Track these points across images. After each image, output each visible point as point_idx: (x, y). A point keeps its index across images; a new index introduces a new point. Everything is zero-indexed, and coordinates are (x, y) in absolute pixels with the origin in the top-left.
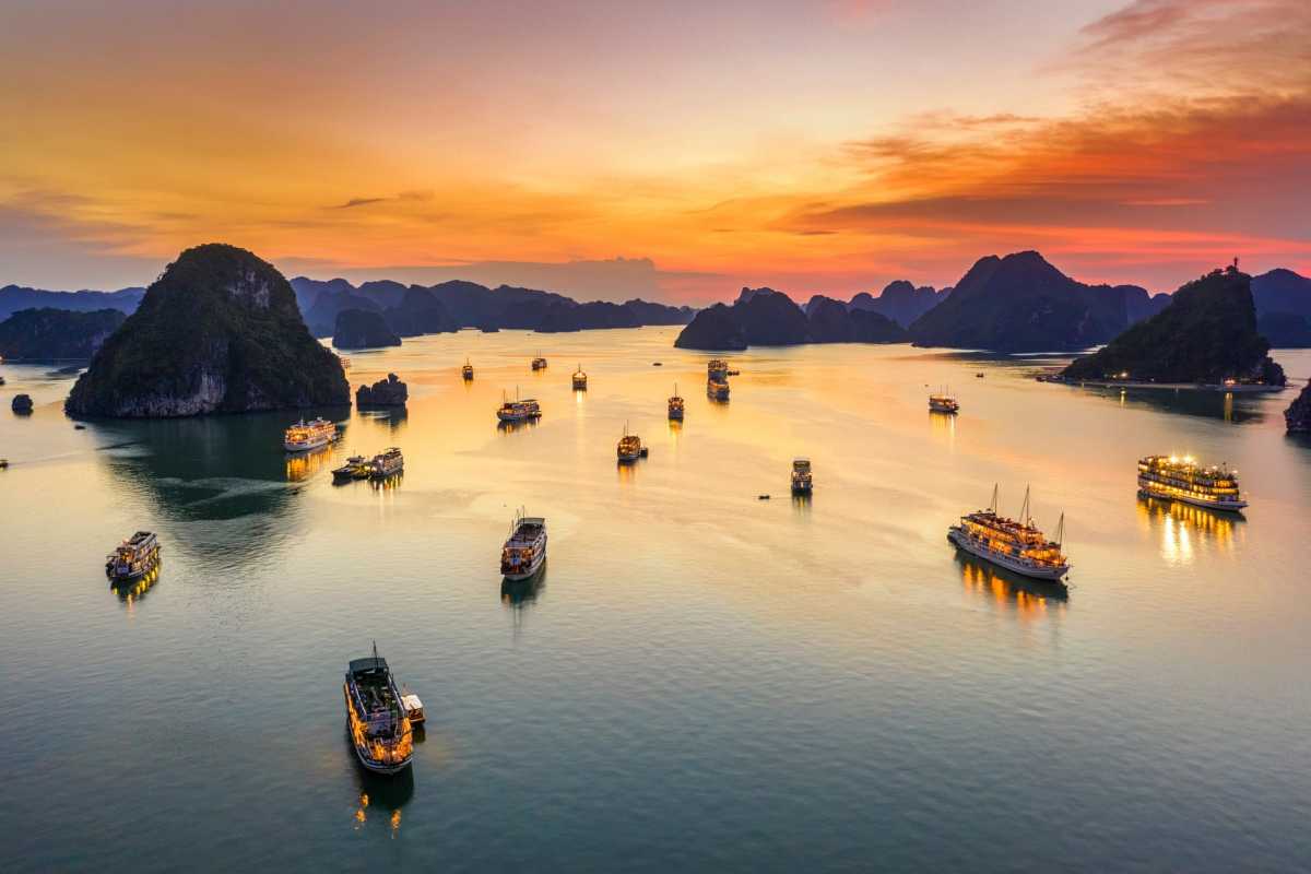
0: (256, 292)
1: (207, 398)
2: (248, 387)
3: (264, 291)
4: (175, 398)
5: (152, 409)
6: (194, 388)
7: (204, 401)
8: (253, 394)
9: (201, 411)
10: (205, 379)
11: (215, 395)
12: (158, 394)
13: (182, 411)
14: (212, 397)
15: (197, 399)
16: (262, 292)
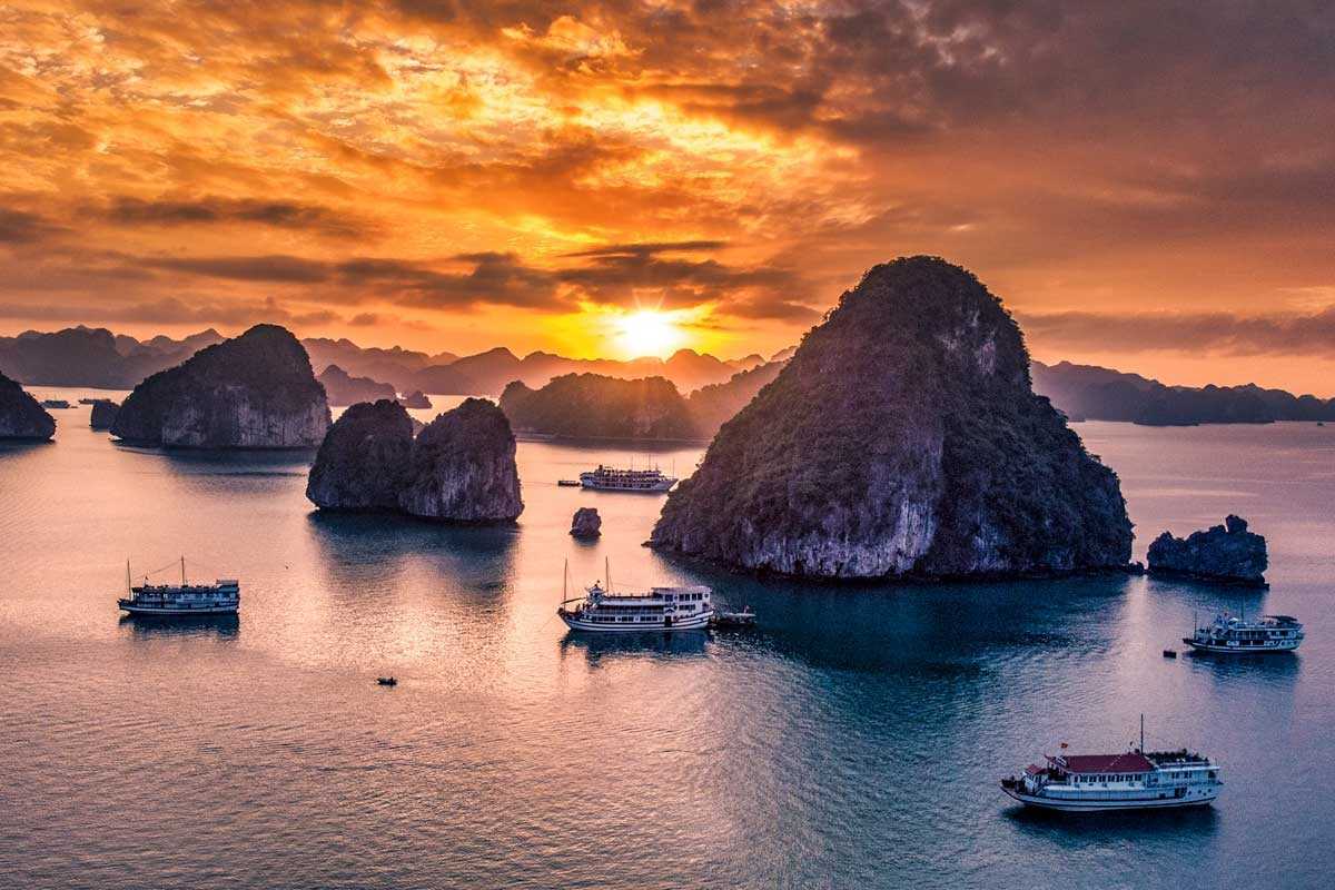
0: (978, 347)
1: (903, 546)
2: (976, 529)
3: (989, 347)
4: (854, 542)
5: (811, 563)
6: (885, 526)
7: (899, 552)
8: (980, 542)
9: (892, 569)
10: (905, 510)
11: (916, 541)
12: (824, 534)
13: (863, 570)
14: (910, 544)
15: (890, 548)
16: (985, 348)
